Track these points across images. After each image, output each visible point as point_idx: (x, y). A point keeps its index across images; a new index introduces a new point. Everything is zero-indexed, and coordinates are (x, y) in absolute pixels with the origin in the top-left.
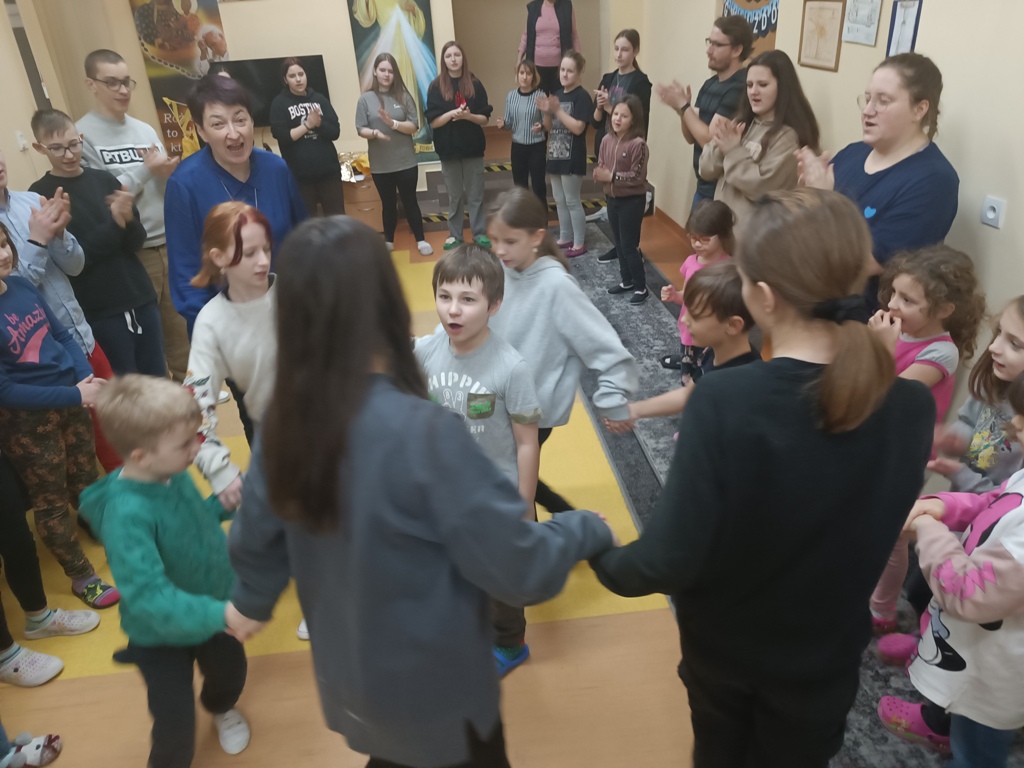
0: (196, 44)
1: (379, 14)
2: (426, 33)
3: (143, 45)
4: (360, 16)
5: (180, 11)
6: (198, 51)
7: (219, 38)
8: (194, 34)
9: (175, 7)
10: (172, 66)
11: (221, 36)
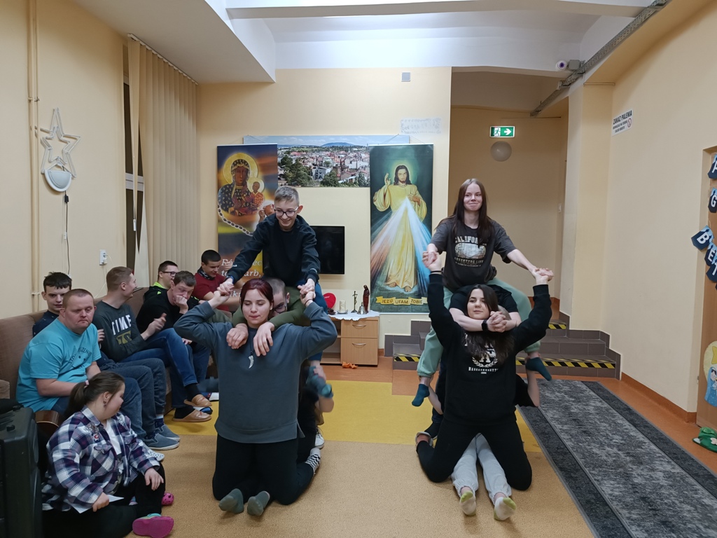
0: (258, 212)
1: (392, 202)
2: (426, 217)
3: (219, 211)
4: (379, 204)
5: (251, 190)
6: (258, 217)
8: (258, 206)
9: (248, 187)
10: (237, 227)
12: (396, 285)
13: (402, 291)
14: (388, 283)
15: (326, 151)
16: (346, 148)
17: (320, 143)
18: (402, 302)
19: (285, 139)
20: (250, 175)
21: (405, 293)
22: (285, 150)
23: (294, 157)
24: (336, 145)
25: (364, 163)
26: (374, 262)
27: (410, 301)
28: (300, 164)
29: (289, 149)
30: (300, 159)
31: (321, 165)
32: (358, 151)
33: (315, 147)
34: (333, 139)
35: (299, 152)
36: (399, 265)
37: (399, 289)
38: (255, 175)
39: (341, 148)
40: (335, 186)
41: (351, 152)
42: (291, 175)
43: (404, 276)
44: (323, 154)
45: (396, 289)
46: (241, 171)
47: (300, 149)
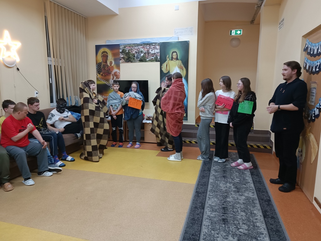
0: (112, 75)
1: (170, 68)
2: (186, 76)
3: (97, 74)
4: (164, 70)
5: (109, 65)
6: (112, 77)
7: (118, 74)
8: (112, 72)
9: (108, 64)
10: (104, 81)
11: (119, 73)
15: (141, 46)
16: (150, 44)
17: (138, 42)
19: (123, 41)
20: (109, 58)
22: (124, 46)
23: (127, 49)
24: (145, 43)
25: (157, 51)
28: (130, 52)
29: (125, 45)
30: (130, 50)
31: (139, 52)
32: (155, 45)
33: (136, 44)
34: (143, 40)
35: (129, 46)
38: (110, 58)
39: (147, 44)
40: (145, 62)
41: (152, 45)
42: (126, 57)
44: (140, 47)
46: (105, 56)
47: (130, 45)
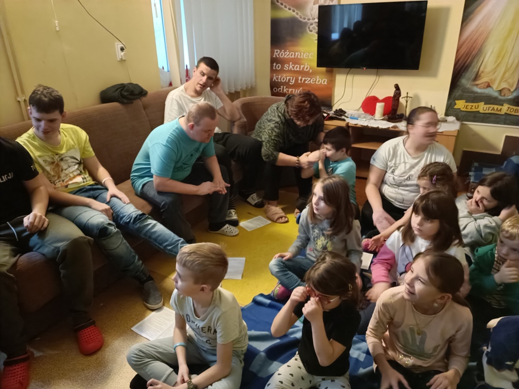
10: (290, 9)
12: (489, 86)
13: (496, 94)
14: (478, 82)
18: (493, 109)
21: (500, 97)
26: (463, 51)
27: (505, 109)
36: (498, 57)
37: (493, 92)
43: (505, 73)
45: (487, 91)
